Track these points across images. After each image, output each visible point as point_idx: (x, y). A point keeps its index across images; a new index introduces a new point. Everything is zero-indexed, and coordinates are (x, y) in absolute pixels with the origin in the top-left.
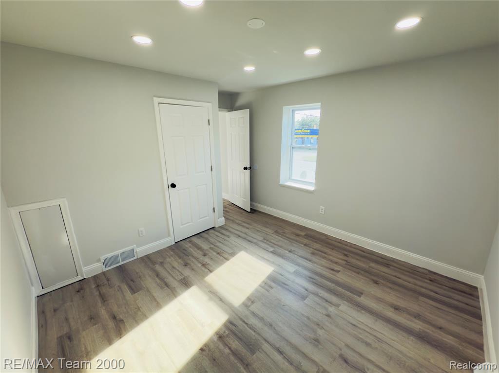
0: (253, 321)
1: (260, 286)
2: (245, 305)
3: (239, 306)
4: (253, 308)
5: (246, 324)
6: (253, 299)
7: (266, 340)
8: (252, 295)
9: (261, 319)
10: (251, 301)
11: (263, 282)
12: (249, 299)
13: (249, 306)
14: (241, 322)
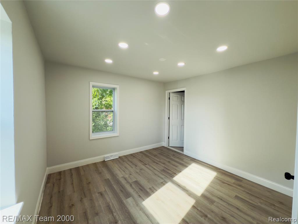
0: (163, 177)
1: (156, 190)
2: (166, 182)
3: (169, 182)
4: (162, 181)
5: (165, 176)
6: (162, 184)
7: (158, 171)
8: (162, 186)
9: (159, 177)
10: (163, 184)
11: (154, 193)
12: (164, 184)
13: (164, 181)
14: (168, 177)
